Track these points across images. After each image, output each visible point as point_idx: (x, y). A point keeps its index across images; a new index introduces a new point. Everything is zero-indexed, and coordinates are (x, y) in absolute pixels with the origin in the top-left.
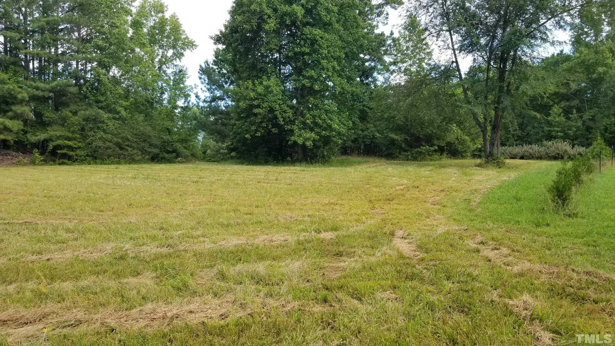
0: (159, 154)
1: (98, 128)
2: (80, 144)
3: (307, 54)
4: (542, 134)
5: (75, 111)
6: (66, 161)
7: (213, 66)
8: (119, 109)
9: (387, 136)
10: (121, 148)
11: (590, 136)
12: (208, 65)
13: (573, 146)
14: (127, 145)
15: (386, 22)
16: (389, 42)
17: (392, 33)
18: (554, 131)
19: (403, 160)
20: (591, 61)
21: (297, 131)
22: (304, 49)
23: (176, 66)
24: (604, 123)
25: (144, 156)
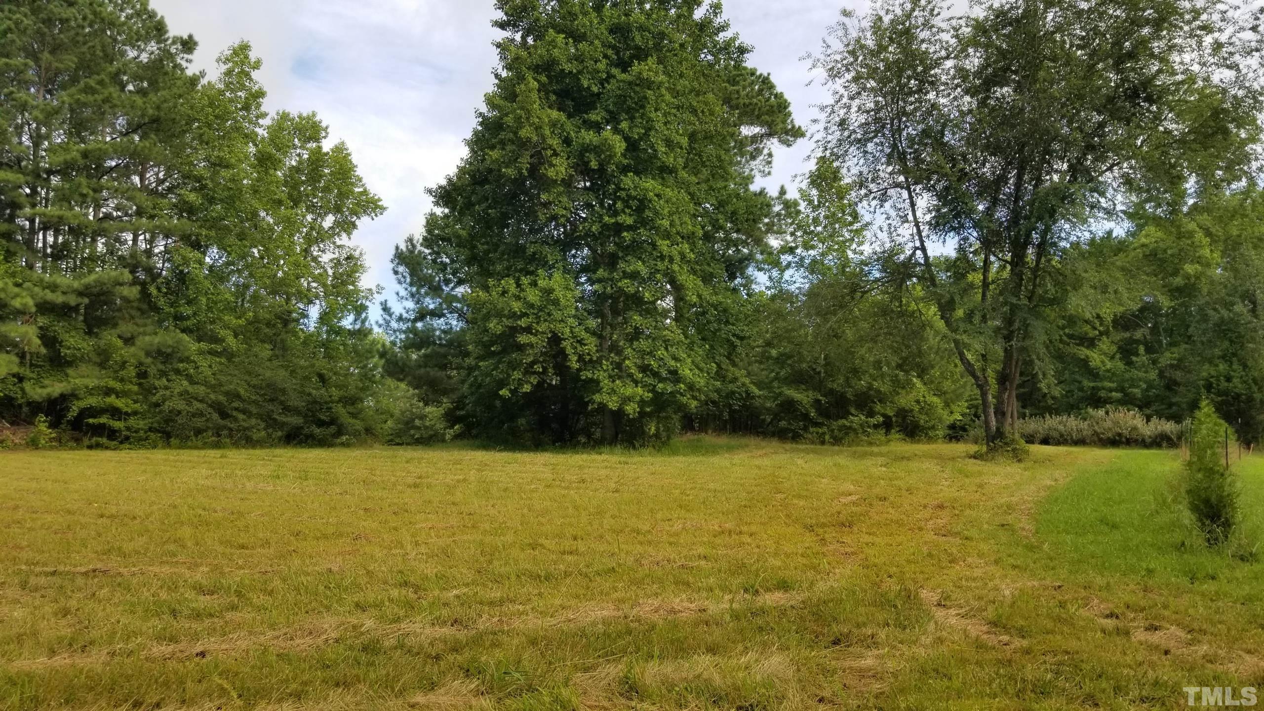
0: (302, 428)
1: (178, 372)
2: (137, 406)
3: (629, 228)
4: (1080, 394)
5: (129, 335)
6: (104, 440)
7: (423, 249)
8: (222, 333)
9: (780, 394)
10: (224, 415)
11: (1174, 400)
12: (414, 246)
13: (1148, 419)
14: (236, 409)
15: (767, 170)
16: (777, 208)
17: (783, 192)
18: (1103, 388)
19: (813, 443)
20: (1169, 252)
21: (605, 383)
22: (621, 219)
23: (339, 247)
24: (1205, 374)
25: (270, 431)
